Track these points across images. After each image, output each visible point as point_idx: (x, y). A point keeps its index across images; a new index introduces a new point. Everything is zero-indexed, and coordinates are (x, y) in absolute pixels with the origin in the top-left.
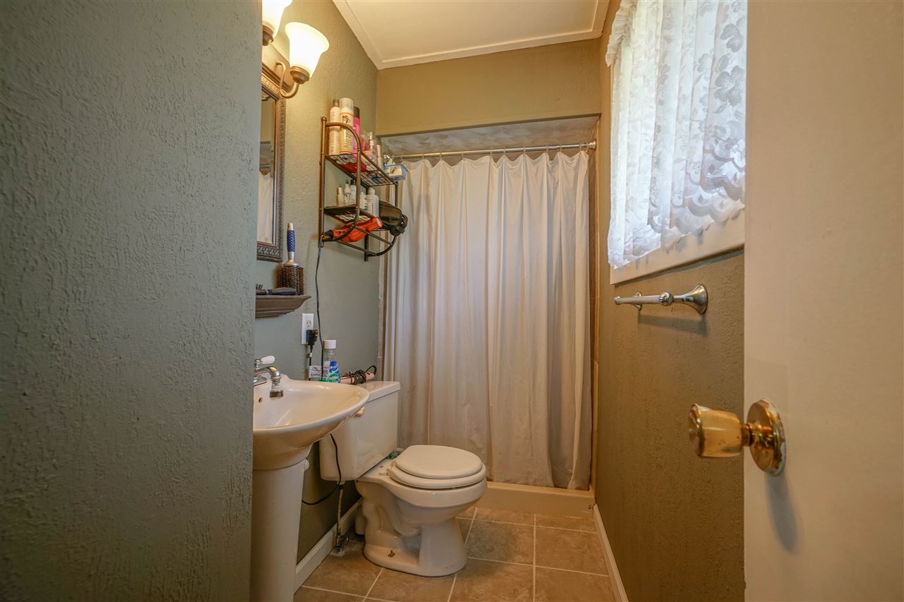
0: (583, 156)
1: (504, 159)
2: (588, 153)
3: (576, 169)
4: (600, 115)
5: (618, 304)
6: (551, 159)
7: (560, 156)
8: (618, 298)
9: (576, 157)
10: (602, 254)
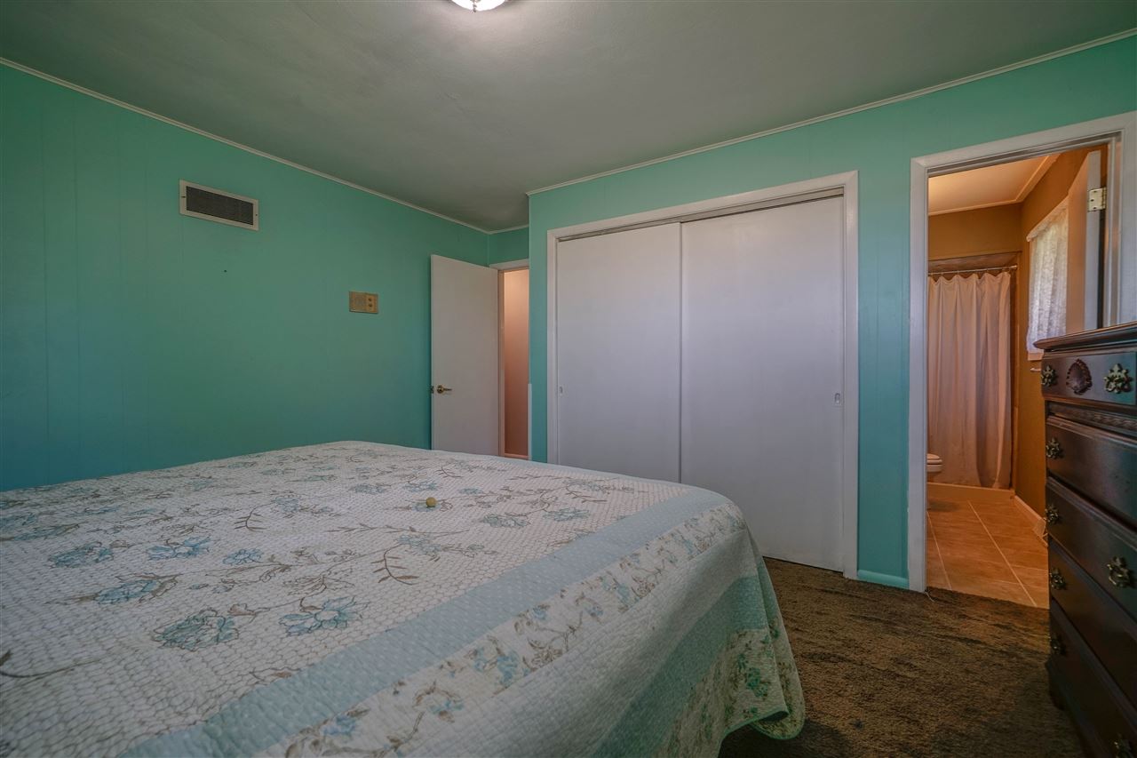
0: (1006, 276)
1: (942, 279)
2: (1010, 273)
3: (1000, 284)
4: (1021, 252)
5: (1033, 371)
6: (980, 278)
7: (987, 275)
8: (1033, 369)
9: (1000, 275)
10: (1021, 339)
